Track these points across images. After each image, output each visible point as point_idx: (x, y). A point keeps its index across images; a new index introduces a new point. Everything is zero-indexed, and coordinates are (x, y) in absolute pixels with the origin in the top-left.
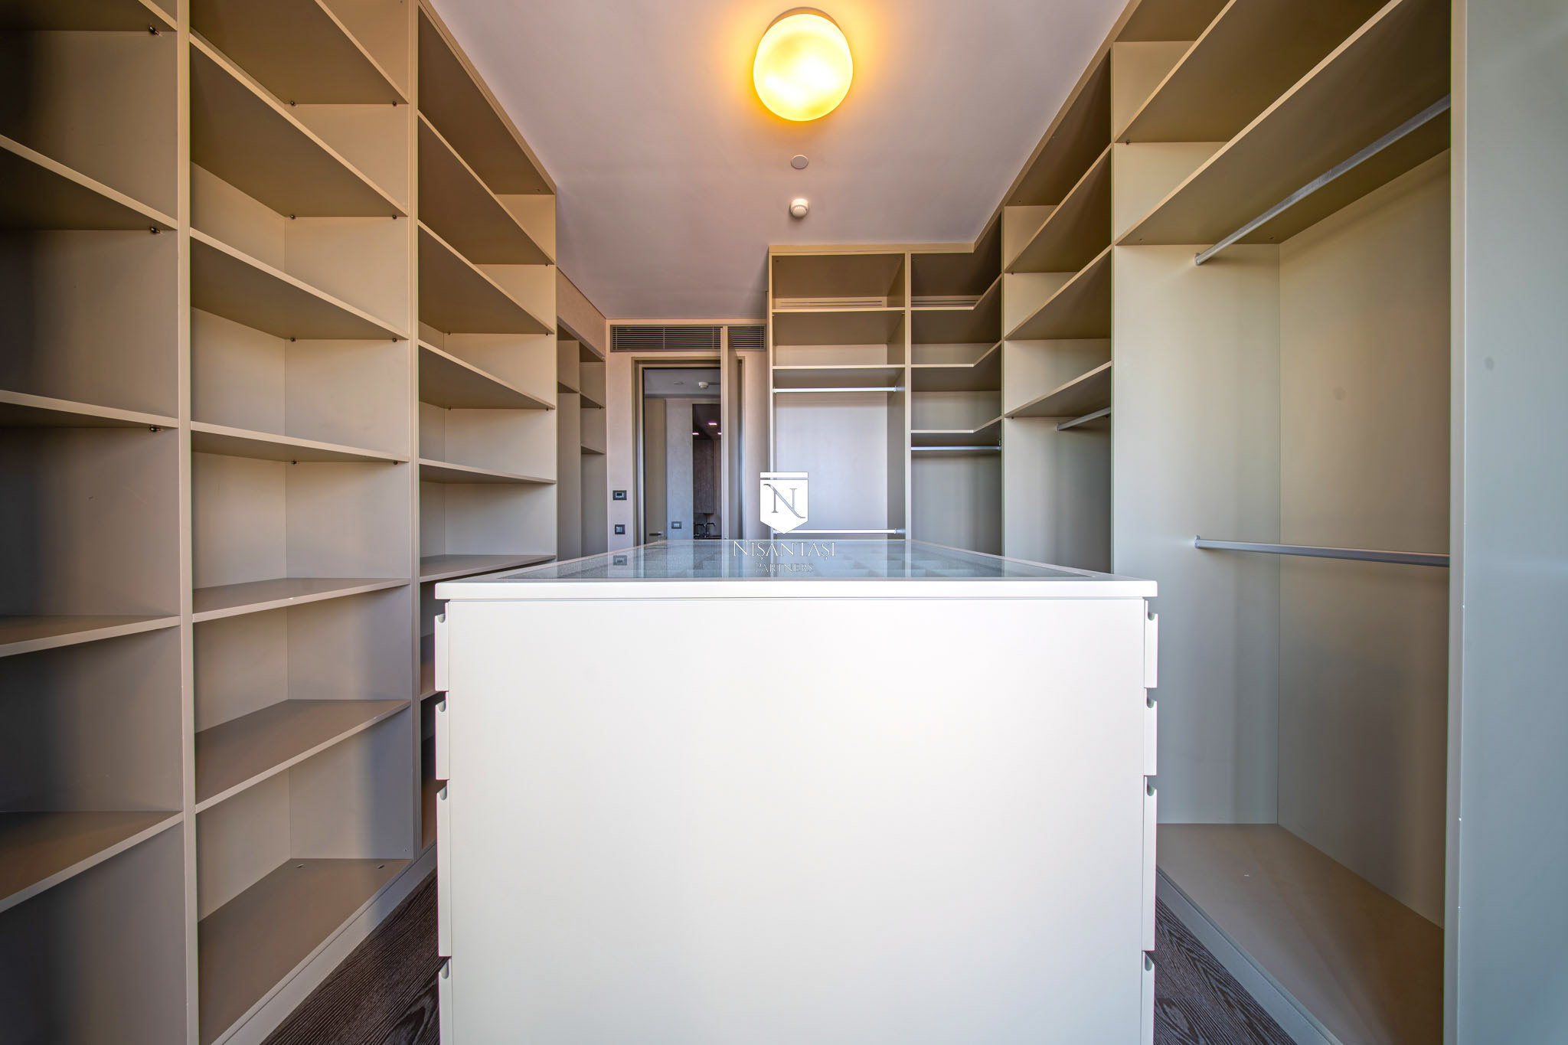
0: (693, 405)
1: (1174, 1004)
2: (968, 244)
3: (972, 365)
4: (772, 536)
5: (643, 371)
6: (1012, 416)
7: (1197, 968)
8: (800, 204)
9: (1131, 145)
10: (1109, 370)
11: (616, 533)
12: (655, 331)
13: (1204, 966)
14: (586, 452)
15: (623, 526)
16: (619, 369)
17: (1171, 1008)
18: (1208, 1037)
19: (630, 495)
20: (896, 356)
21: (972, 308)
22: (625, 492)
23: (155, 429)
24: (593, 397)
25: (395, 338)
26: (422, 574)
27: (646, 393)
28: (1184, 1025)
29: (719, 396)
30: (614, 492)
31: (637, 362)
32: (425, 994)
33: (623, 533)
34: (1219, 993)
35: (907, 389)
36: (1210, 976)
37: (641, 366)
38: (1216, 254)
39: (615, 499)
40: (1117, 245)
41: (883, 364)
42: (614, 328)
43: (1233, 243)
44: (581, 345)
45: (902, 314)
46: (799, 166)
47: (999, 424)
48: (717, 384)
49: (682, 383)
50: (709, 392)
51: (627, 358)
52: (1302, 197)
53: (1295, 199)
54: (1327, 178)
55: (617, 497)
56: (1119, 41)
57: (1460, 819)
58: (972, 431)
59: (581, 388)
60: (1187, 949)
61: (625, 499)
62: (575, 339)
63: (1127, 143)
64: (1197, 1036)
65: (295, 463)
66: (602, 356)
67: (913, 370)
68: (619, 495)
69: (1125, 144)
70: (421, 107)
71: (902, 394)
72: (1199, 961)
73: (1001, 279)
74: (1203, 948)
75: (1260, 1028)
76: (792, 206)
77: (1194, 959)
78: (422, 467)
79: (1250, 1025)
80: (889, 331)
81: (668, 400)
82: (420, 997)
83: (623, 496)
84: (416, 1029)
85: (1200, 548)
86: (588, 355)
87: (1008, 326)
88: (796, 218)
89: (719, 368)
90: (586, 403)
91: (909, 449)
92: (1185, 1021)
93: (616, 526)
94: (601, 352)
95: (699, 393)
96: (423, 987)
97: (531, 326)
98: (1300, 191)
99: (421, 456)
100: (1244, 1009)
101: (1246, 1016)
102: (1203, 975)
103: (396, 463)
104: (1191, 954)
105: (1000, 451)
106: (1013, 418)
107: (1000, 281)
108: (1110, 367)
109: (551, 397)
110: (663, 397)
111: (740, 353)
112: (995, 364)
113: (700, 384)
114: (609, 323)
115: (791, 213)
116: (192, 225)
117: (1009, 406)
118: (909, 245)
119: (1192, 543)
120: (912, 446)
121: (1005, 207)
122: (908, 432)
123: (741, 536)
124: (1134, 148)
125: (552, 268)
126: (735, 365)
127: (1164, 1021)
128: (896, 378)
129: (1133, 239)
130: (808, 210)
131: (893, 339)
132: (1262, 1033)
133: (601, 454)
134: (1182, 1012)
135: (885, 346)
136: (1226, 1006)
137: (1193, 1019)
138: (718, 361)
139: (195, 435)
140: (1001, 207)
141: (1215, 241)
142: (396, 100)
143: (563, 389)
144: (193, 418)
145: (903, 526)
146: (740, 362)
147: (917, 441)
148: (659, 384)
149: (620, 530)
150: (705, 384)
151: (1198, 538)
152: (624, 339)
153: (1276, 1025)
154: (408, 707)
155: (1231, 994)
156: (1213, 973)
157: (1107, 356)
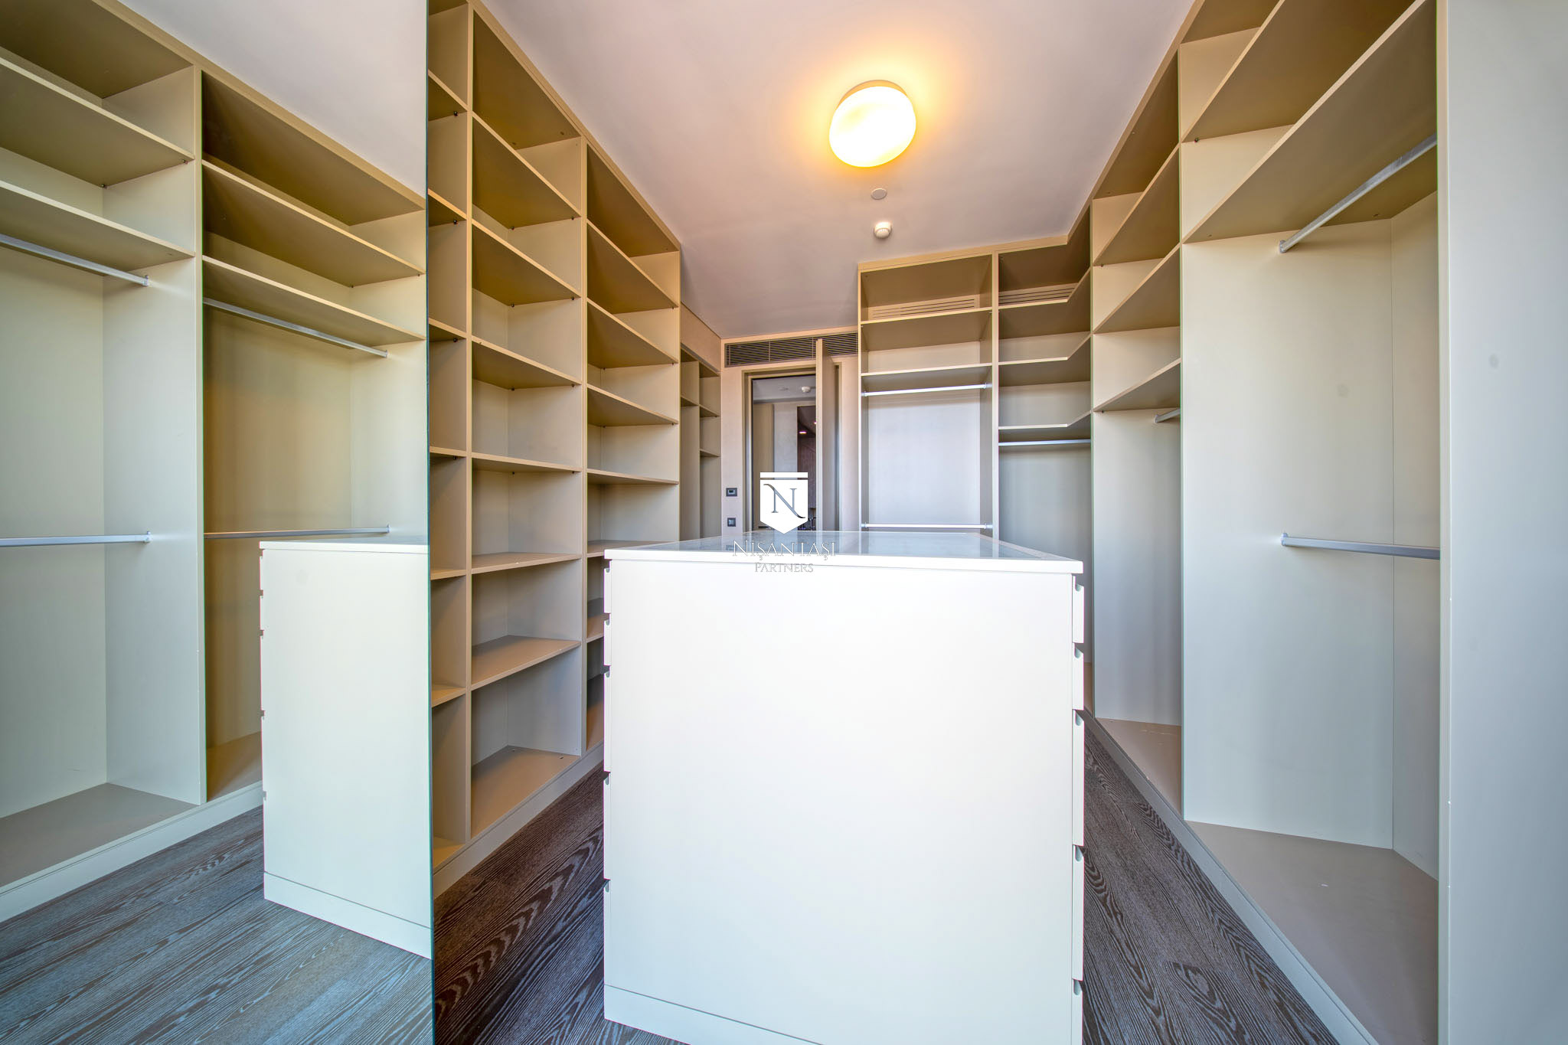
0: (798, 408)
1: (1199, 972)
2: (1062, 237)
3: (1066, 359)
4: (860, 529)
5: (752, 381)
6: (1102, 410)
7: (1239, 953)
8: (882, 227)
9: (1201, 143)
10: (1178, 366)
11: (729, 525)
12: (763, 345)
13: (1248, 953)
14: (704, 456)
15: (734, 519)
16: (731, 382)
17: (1196, 974)
18: (1226, 1002)
19: (740, 492)
20: (985, 356)
21: (1066, 301)
22: (736, 489)
23: (456, 458)
24: (710, 407)
25: (573, 385)
26: (588, 552)
27: (754, 399)
28: (1205, 990)
29: (814, 399)
30: (727, 489)
31: (746, 374)
32: (590, 840)
33: (734, 525)
34: (1256, 976)
35: (994, 385)
36: (1251, 962)
37: (750, 377)
38: (1302, 240)
39: (727, 495)
40: (1184, 243)
41: (976, 363)
42: (727, 347)
43: (1322, 226)
44: (701, 365)
45: (989, 314)
46: (879, 197)
47: (1089, 418)
48: (813, 388)
49: (787, 389)
50: (809, 395)
51: (738, 371)
52: (1376, 183)
53: (1369, 186)
54: (1397, 165)
55: (729, 493)
56: (1187, 41)
57: (1449, 802)
58: (1066, 426)
59: (701, 402)
60: (1236, 937)
61: (736, 495)
62: (695, 360)
63: (1196, 141)
64: (1215, 998)
65: (514, 473)
66: (716, 371)
67: (1000, 367)
68: (732, 492)
69: (1194, 142)
70: (589, 217)
71: (989, 391)
72: (1245, 948)
73: (1090, 272)
74: (1254, 939)
75: (1290, 1010)
76: (876, 229)
77: (1238, 946)
78: (589, 475)
79: (1281, 1005)
80: (977, 330)
81: (776, 404)
82: (586, 841)
83: (734, 493)
84: (585, 858)
85: (1287, 546)
86: (706, 372)
87: (1097, 319)
88: (883, 239)
89: (815, 375)
90: (704, 414)
91: (996, 444)
92: (1207, 986)
93: (729, 519)
94: (716, 367)
95: (805, 396)
96: (589, 836)
97: (660, 359)
98: (1377, 176)
99: (589, 467)
100: (1279, 991)
101: (1279, 998)
102: (1244, 959)
103: (573, 472)
104: (1237, 942)
105: (1090, 444)
106: (1103, 412)
107: (1089, 274)
108: (1179, 364)
109: (674, 412)
110: (772, 403)
111: (837, 359)
112: (1084, 356)
113: (803, 389)
114: (724, 342)
115: (875, 235)
116: (473, 334)
117: (1098, 401)
118: (993, 246)
119: (1278, 540)
120: (1000, 441)
121: (1093, 201)
122: (996, 428)
123: (837, 528)
124: (1203, 144)
125: (677, 311)
126: (831, 372)
127: (1186, 983)
128: (984, 376)
129: (1202, 235)
130: (891, 232)
131: (983, 336)
132: (1291, 1014)
133: (717, 457)
134: (1207, 980)
135: (978, 343)
136: (1259, 986)
137: (1217, 987)
138: (814, 369)
139: (474, 461)
140: (1089, 201)
141: (1301, 226)
142: (574, 216)
143: (685, 404)
144: (474, 450)
145: (990, 521)
146: (837, 367)
147: (1004, 437)
148: (766, 391)
149: (732, 523)
150: (808, 388)
151: (1286, 535)
152: (737, 355)
153: (1312, 1012)
154: (578, 647)
155: (1270, 979)
156: (1255, 960)
157: (1177, 352)
